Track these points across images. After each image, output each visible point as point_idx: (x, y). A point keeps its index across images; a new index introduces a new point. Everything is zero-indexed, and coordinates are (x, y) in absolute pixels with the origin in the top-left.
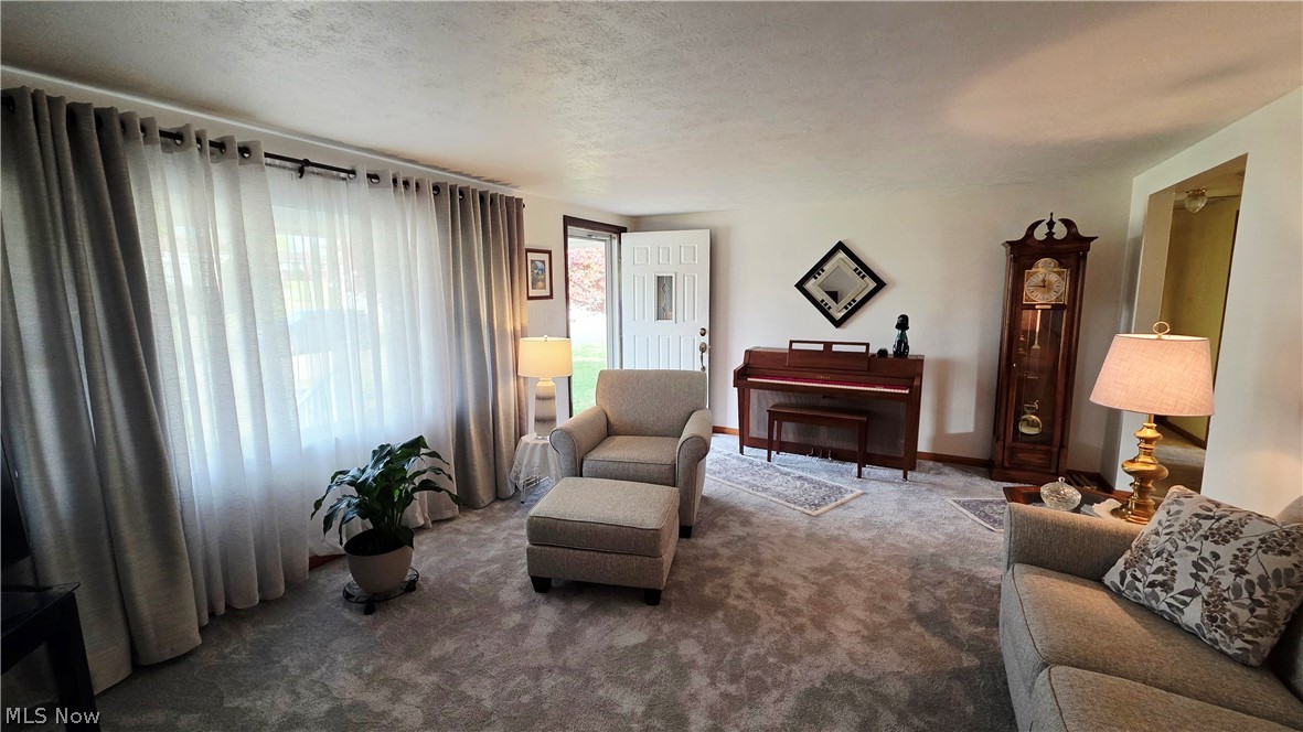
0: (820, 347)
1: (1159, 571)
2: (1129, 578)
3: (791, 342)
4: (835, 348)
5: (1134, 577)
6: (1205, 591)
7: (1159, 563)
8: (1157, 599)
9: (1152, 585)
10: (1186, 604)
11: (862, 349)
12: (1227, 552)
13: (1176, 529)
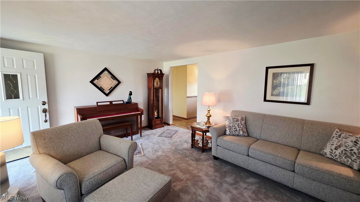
0: (109, 103)
1: (234, 129)
2: (231, 132)
3: (97, 103)
4: (114, 103)
5: (232, 131)
6: (241, 129)
7: (234, 128)
8: (236, 133)
9: (235, 131)
10: (240, 132)
11: (122, 102)
12: (239, 122)
13: (232, 122)
